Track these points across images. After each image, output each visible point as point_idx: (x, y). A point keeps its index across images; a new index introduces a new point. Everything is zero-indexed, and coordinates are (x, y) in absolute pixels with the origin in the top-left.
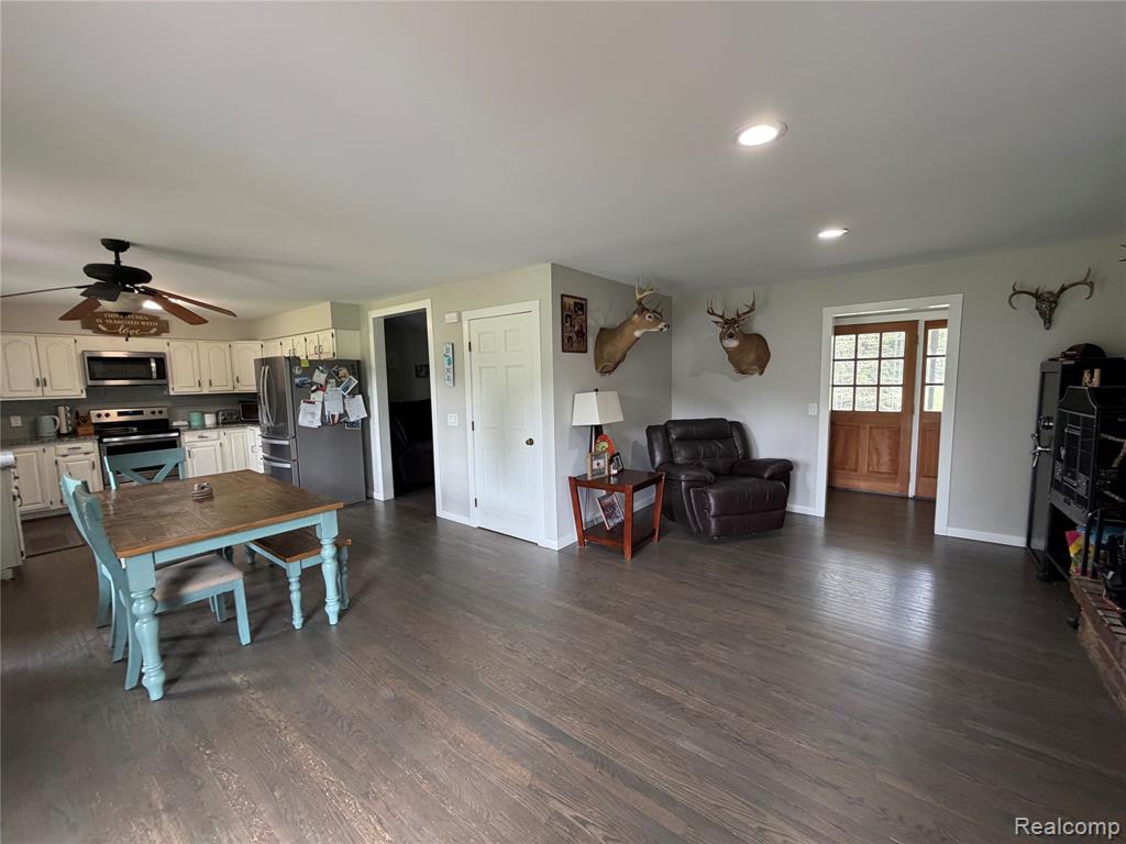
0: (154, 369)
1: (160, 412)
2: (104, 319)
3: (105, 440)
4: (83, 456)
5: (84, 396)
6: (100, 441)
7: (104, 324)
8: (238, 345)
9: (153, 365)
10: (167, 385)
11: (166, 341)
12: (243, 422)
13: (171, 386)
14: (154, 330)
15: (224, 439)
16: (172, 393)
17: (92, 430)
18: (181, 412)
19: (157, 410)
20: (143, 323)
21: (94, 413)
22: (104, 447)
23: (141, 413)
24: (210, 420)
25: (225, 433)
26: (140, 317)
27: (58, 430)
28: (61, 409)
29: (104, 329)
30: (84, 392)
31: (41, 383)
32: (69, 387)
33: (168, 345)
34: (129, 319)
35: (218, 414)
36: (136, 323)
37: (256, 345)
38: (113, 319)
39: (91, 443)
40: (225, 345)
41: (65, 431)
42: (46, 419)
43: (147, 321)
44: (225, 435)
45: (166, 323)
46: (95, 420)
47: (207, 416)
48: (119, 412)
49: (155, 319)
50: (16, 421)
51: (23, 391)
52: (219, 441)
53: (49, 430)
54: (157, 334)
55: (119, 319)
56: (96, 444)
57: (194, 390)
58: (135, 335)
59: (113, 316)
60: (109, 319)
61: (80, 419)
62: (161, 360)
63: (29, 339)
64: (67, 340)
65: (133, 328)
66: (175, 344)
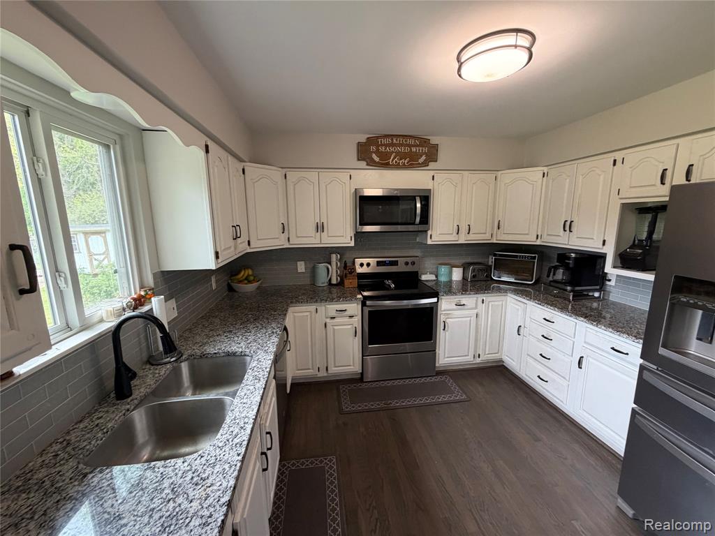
0: (418, 211)
1: (413, 263)
2: (378, 146)
3: (368, 303)
4: (347, 319)
5: (352, 244)
6: (364, 304)
7: (377, 152)
8: (508, 176)
9: (419, 205)
10: (427, 231)
11: (432, 173)
13: (429, 233)
14: (424, 158)
15: (481, 308)
16: (429, 242)
17: (355, 282)
18: (429, 263)
20: (414, 150)
21: (358, 261)
22: (366, 310)
23: (395, 263)
24: (457, 275)
25: (483, 300)
26: (411, 142)
27: (330, 280)
28: (334, 256)
29: (376, 159)
30: (353, 239)
31: (320, 228)
32: (341, 232)
33: (433, 179)
34: (401, 145)
35: (465, 267)
36: (407, 150)
37: (535, 174)
38: (386, 145)
39: (356, 304)
40: (492, 176)
41: (334, 281)
42: (322, 267)
43: (417, 146)
44: (483, 303)
45: (436, 147)
46: (359, 270)
47: (454, 269)
48: (377, 262)
49: (424, 142)
50: (301, 267)
51: (306, 238)
52: (476, 311)
53: (322, 280)
54: (425, 164)
55: (392, 145)
56: (360, 306)
57: (451, 239)
58: (404, 167)
59: (388, 141)
60: (382, 145)
61: (347, 269)
62: (426, 199)
63: (313, 175)
64: (344, 176)
65: (403, 156)
66: (440, 177)
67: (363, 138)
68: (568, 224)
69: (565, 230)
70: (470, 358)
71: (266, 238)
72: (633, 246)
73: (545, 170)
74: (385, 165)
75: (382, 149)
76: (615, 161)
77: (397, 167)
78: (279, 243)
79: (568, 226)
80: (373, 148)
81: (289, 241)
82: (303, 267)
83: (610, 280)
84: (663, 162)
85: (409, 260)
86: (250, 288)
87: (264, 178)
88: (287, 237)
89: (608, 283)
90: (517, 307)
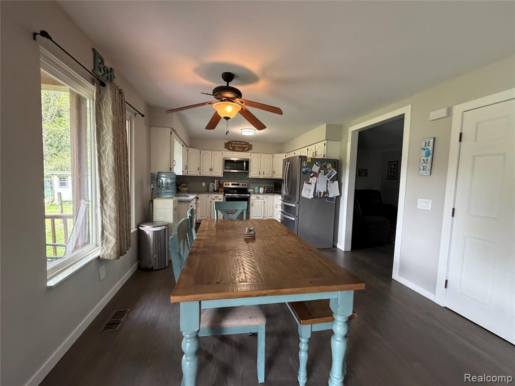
0: (245, 166)
2: (231, 144)
3: (226, 194)
4: (218, 200)
5: (222, 176)
6: (224, 195)
7: (231, 146)
8: (276, 156)
9: (245, 164)
10: (248, 173)
11: (250, 154)
12: (274, 192)
13: (250, 174)
14: (247, 148)
15: (266, 200)
16: (250, 177)
17: (223, 190)
18: (252, 185)
19: (244, 184)
20: (244, 146)
21: (225, 183)
22: (225, 198)
23: (239, 185)
24: (261, 190)
25: (266, 197)
26: (243, 143)
28: (216, 180)
29: (231, 148)
30: (222, 174)
31: (211, 170)
32: (218, 172)
33: (251, 156)
34: (239, 144)
35: (264, 187)
36: (241, 146)
37: (283, 155)
39: (221, 195)
40: (272, 155)
41: (215, 190)
42: (211, 184)
45: (251, 145)
46: (225, 186)
47: (261, 188)
48: (232, 184)
49: (247, 144)
51: (206, 173)
52: (264, 200)
53: (211, 189)
54: (248, 150)
55: (236, 144)
57: (257, 176)
58: (240, 151)
59: (235, 143)
61: (220, 185)
62: (247, 162)
63: (209, 152)
64: (220, 153)
65: (240, 148)
66: (253, 155)
67: (227, 142)
70: (262, 218)
71: (193, 172)
73: (286, 154)
74: (234, 150)
75: (233, 145)
77: (238, 151)
78: (197, 174)
81: (200, 173)
82: (204, 184)
86: (186, 189)
87: (194, 152)
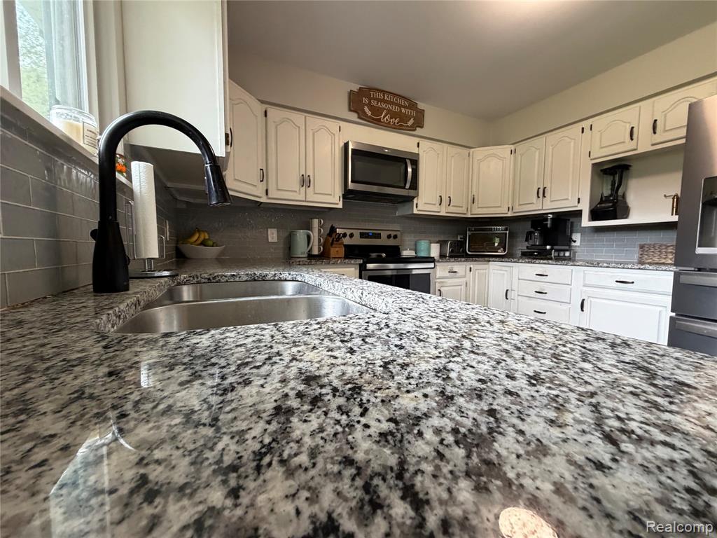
0: (409, 176)
1: (395, 237)
2: (370, 99)
5: (340, 206)
6: (362, 268)
7: (369, 105)
8: (480, 152)
10: (410, 199)
11: (417, 140)
12: (468, 256)
13: (415, 201)
14: (412, 121)
15: (469, 276)
16: (415, 211)
17: (342, 251)
20: (403, 111)
22: (366, 275)
23: (378, 236)
24: (435, 251)
25: (471, 268)
26: (401, 102)
27: (311, 250)
28: (315, 222)
29: (369, 113)
30: (341, 199)
31: (305, 182)
32: (329, 191)
33: (418, 146)
34: (392, 103)
35: (442, 244)
36: (397, 109)
37: (504, 150)
38: (379, 100)
39: (353, 269)
40: (466, 151)
41: (315, 252)
42: (301, 235)
43: (405, 107)
44: (470, 271)
45: (422, 112)
47: (433, 245)
48: (360, 233)
49: (413, 106)
50: (273, 235)
51: (287, 192)
52: (464, 280)
53: (301, 249)
54: (413, 128)
55: (383, 101)
56: (358, 271)
57: (433, 210)
58: (394, 128)
59: (379, 96)
60: (375, 99)
62: (415, 163)
63: (299, 118)
64: (333, 125)
65: (393, 115)
66: (424, 143)
67: (355, 88)
68: (541, 191)
69: (539, 197)
71: (245, 183)
72: (602, 202)
73: (513, 147)
74: (375, 121)
75: (374, 103)
76: (583, 129)
77: (388, 126)
78: (256, 193)
79: (542, 193)
80: (365, 100)
81: (267, 194)
82: (275, 235)
83: (575, 242)
84: (629, 123)
85: (393, 234)
86: (212, 252)
88: (265, 188)
89: (573, 244)
90: (502, 272)
